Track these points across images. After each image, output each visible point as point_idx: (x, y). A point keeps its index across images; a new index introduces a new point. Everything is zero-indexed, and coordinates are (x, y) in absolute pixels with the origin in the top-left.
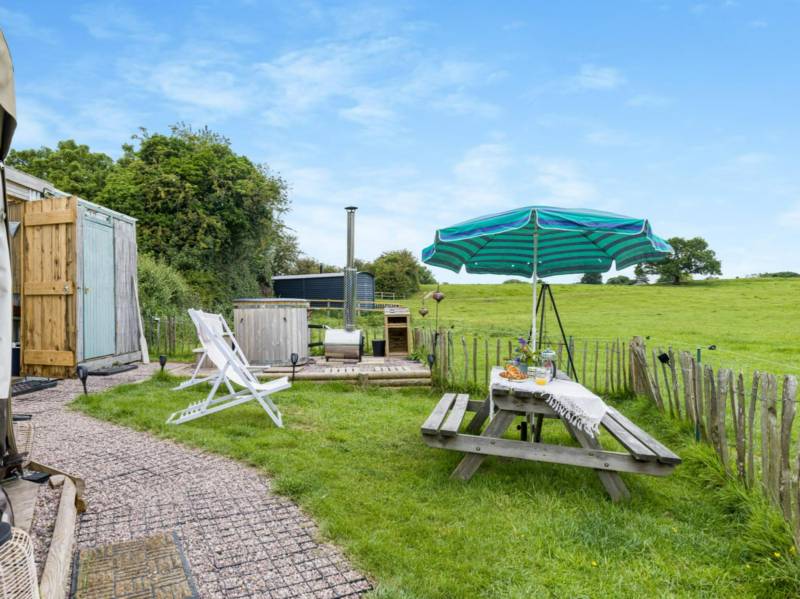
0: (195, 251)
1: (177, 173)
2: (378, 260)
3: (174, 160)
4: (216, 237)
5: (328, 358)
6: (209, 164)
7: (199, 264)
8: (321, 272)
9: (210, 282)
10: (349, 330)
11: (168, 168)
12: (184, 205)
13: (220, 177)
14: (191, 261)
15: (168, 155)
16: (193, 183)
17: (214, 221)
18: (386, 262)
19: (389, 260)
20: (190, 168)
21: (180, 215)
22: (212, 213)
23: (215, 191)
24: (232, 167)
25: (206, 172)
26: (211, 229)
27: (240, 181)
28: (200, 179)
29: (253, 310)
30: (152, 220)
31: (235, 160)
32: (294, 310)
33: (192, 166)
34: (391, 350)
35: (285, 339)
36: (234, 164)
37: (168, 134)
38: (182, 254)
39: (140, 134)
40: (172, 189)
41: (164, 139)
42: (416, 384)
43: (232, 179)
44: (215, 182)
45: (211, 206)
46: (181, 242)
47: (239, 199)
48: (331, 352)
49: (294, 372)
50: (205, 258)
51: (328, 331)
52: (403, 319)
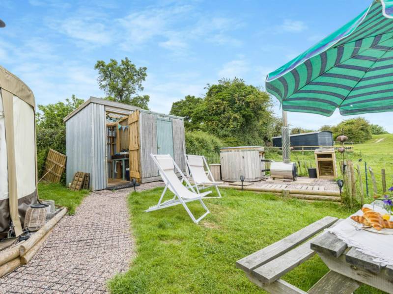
0: (229, 129)
1: (220, 99)
2: (340, 124)
3: (219, 94)
4: (238, 122)
5: (274, 178)
6: (234, 91)
7: (230, 135)
9: (236, 142)
10: (287, 162)
11: (217, 97)
12: (224, 111)
13: (239, 96)
14: (227, 133)
15: (217, 92)
16: (227, 101)
17: (237, 116)
18: (346, 125)
19: (347, 123)
20: (226, 96)
21: (222, 115)
22: (236, 112)
23: (237, 103)
24: (245, 91)
25: (232, 95)
26: (235, 119)
27: (248, 96)
28: (230, 99)
29: (227, 153)
30: (212, 118)
31: (246, 88)
32: (249, 152)
33: (226, 94)
34: (321, 174)
35: (244, 167)
36: (245, 89)
37: (217, 84)
38: (223, 131)
39: (207, 86)
40: (219, 105)
41: (216, 86)
42: (326, 200)
43: (245, 96)
44: (236, 99)
45: (235, 109)
46: (223, 126)
47: (248, 104)
48: (275, 175)
49: (242, 185)
50: (234, 131)
51: (272, 163)
52: (329, 155)
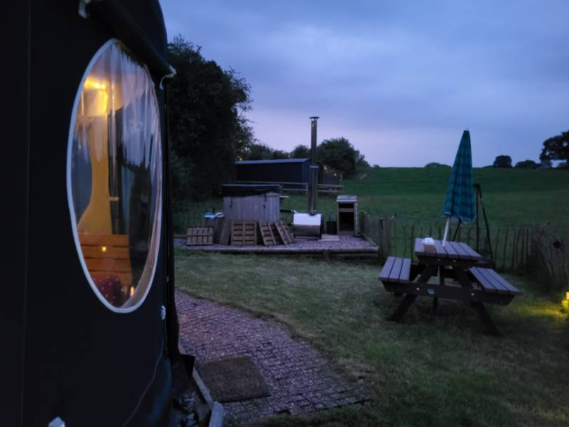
5: (295, 236)
10: (312, 215)
29: (239, 199)
34: (340, 230)
48: (298, 231)
51: (295, 215)
52: (351, 205)
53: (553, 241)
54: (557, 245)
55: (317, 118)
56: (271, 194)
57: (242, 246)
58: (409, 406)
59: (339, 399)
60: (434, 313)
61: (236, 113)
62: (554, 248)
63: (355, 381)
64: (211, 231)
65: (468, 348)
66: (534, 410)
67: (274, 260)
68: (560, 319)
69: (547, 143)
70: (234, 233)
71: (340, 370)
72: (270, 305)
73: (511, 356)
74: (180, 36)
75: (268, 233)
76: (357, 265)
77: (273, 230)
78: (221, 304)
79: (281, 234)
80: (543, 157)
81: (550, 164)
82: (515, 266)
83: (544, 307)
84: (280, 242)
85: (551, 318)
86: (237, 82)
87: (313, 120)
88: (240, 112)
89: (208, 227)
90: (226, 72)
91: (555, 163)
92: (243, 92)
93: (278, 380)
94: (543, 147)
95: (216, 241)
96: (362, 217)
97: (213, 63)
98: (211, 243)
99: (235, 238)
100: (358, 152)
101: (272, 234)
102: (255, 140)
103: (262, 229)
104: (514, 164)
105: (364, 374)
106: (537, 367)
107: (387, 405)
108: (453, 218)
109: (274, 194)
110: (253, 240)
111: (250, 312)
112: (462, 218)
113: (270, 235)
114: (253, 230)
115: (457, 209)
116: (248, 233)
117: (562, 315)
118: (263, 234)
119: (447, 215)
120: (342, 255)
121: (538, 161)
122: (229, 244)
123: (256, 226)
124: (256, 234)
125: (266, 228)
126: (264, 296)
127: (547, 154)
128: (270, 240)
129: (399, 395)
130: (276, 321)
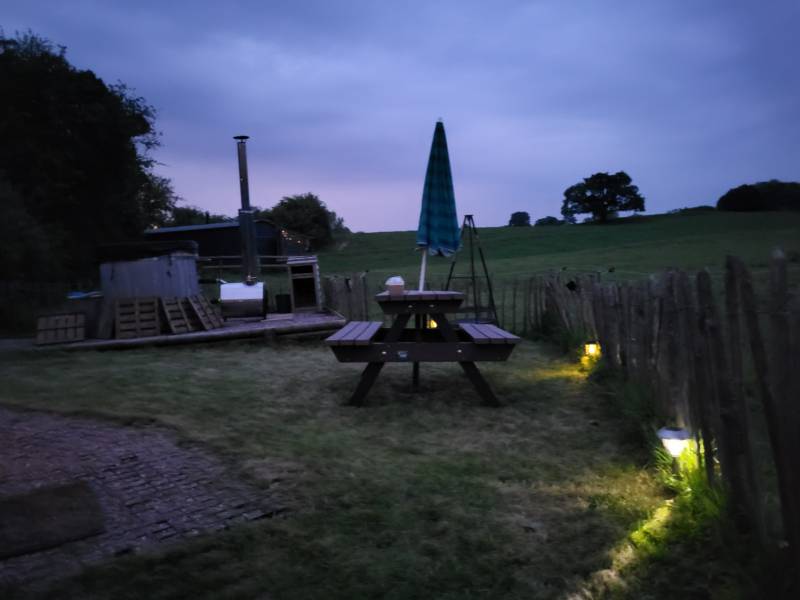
8: (207, 223)
10: (250, 284)
18: (287, 208)
32: (179, 262)
34: (296, 306)
48: (229, 310)
51: (222, 287)
52: (309, 268)
53: (567, 282)
54: (572, 286)
55: (246, 138)
56: (179, 254)
57: (135, 337)
58: (347, 507)
59: (230, 518)
60: (415, 389)
61: (134, 150)
62: (569, 292)
63: (268, 487)
64: (81, 319)
65: (455, 426)
66: (533, 486)
67: (186, 353)
68: (579, 379)
69: (568, 193)
70: (119, 318)
71: (245, 476)
72: (154, 406)
73: (512, 426)
74: (30, 32)
75: (178, 315)
76: (316, 347)
77: (186, 310)
78: (64, 415)
79: (200, 314)
80: (565, 211)
81: (574, 220)
82: (529, 328)
83: (559, 370)
84: (200, 327)
85: (568, 380)
86: (131, 103)
87: (239, 141)
88: (141, 150)
89: (76, 314)
90: (111, 86)
91: (580, 218)
92: (144, 120)
93: (130, 506)
94: (564, 198)
95: (90, 334)
96: (327, 285)
97: (89, 75)
98: (81, 337)
99: (124, 327)
100: (334, 214)
101: (185, 316)
102: (177, 198)
103: (167, 310)
104: (533, 222)
105: (284, 475)
106: (544, 433)
107: (312, 511)
108: (430, 249)
109: (186, 254)
110: (154, 328)
111: (115, 419)
112: (442, 249)
113: (182, 318)
114: (154, 311)
115: (435, 237)
116: (144, 316)
117: (581, 375)
118: (169, 316)
119: (421, 245)
120: (294, 336)
121: (560, 217)
122: (113, 336)
123: (156, 305)
124: (157, 318)
125: (174, 308)
126: (148, 395)
127: (570, 206)
128: (181, 326)
129: (334, 496)
130: (159, 426)
